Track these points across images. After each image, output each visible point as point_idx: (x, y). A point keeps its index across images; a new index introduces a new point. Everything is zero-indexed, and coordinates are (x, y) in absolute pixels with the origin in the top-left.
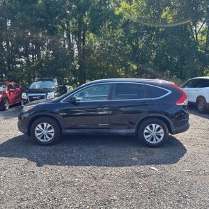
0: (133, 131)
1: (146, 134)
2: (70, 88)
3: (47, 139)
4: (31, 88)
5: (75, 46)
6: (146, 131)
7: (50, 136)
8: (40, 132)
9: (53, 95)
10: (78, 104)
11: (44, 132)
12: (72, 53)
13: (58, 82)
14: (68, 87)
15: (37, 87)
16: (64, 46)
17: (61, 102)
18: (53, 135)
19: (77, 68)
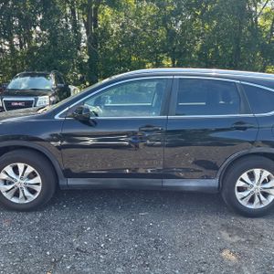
0: (214, 182)
1: (241, 189)
2: (75, 91)
3: (26, 198)
4: (10, 87)
5: (83, 30)
6: (239, 184)
7: (33, 192)
8: (10, 183)
9: (47, 100)
10: (95, 123)
11: (20, 182)
12: (79, 37)
13: (56, 78)
14: (72, 88)
15: (24, 86)
16: (67, 26)
17: (57, 117)
18: (39, 189)
19: (86, 61)
